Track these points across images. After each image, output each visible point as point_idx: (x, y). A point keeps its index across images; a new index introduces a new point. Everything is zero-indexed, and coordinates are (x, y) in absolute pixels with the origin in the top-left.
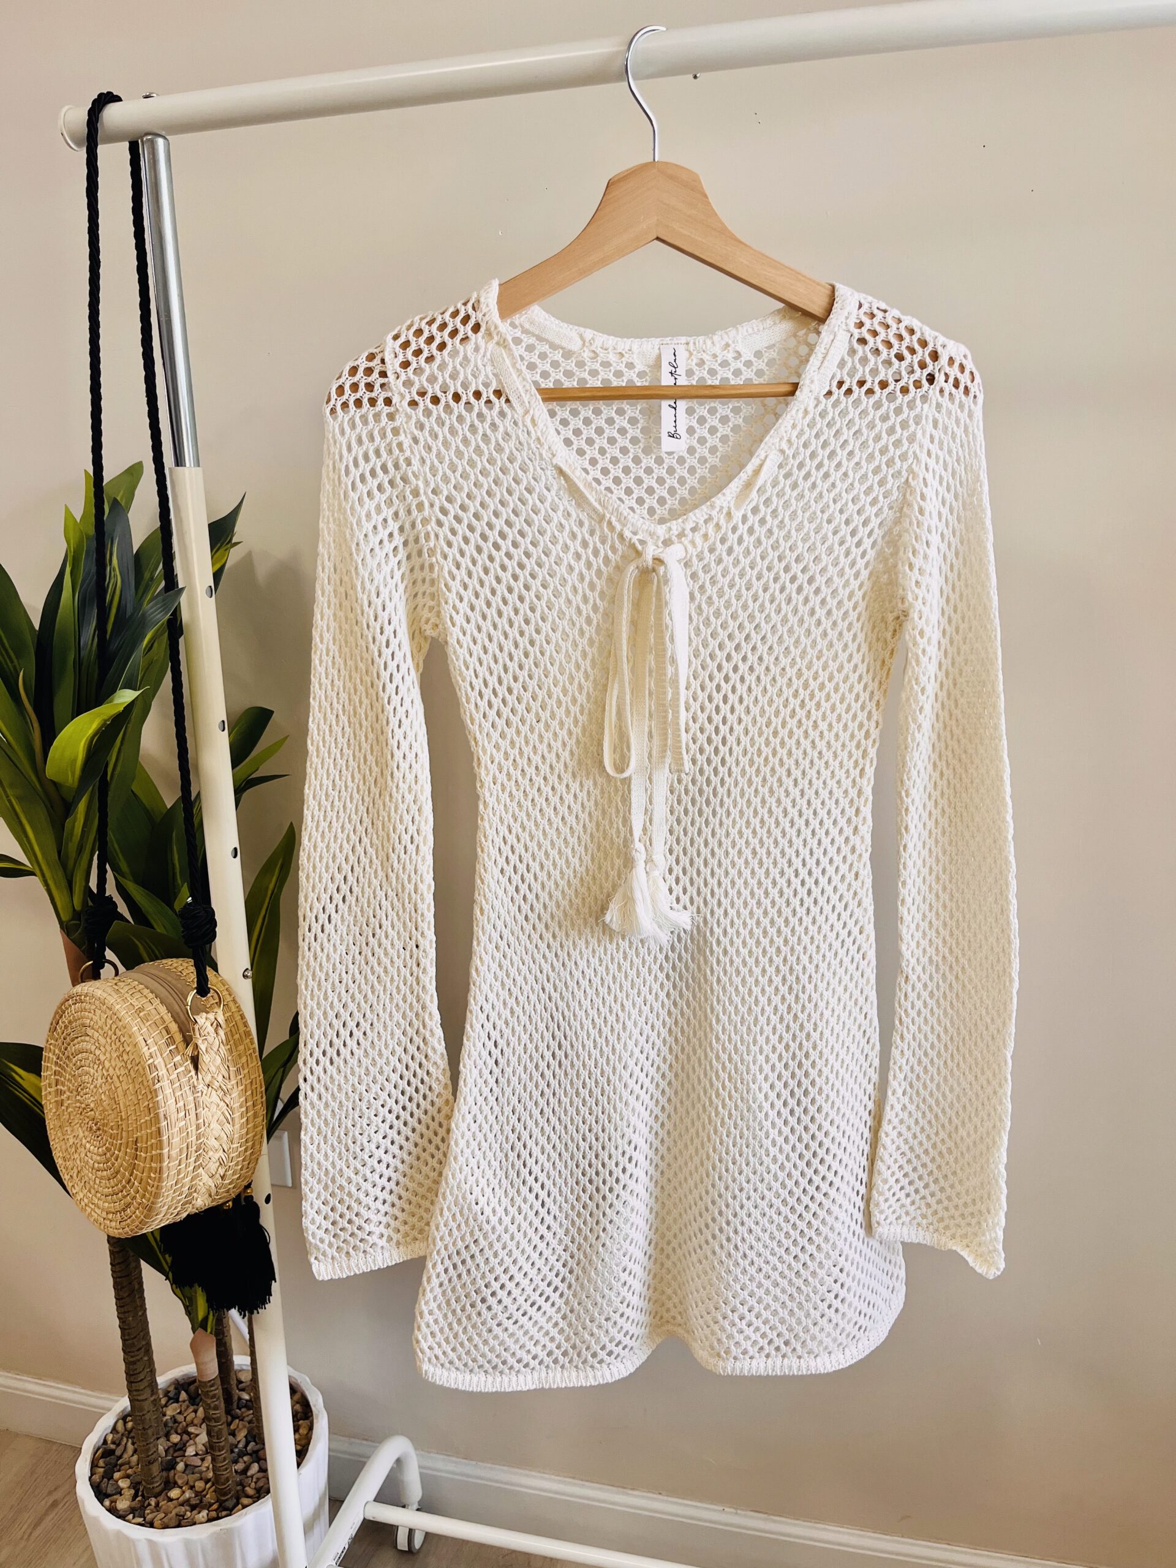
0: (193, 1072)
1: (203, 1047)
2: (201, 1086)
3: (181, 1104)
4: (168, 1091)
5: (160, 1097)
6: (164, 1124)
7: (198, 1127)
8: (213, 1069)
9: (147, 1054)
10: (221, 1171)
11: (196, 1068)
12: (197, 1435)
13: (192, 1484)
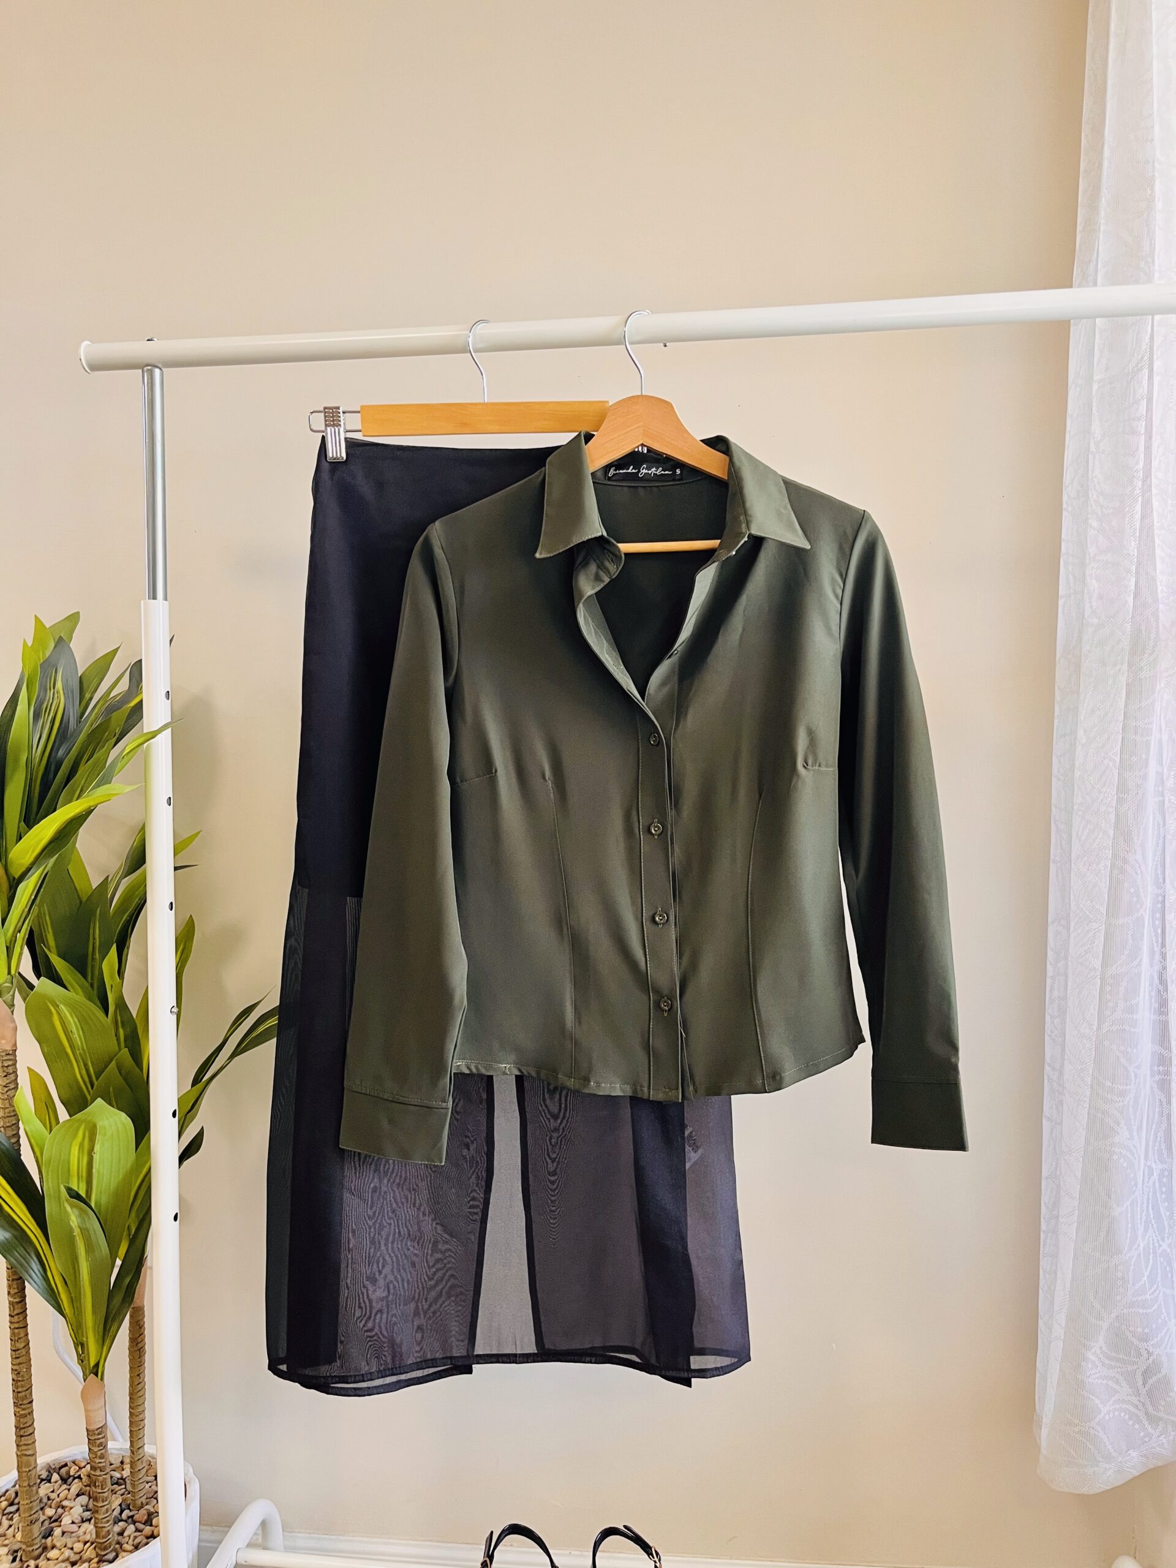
12: (71, 1508)
13: (69, 1545)
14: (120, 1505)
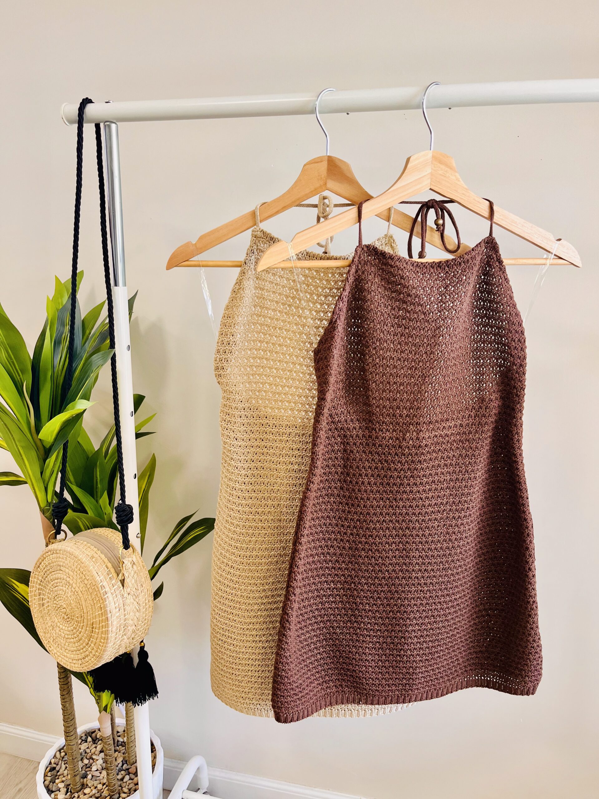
0: (122, 588)
1: (126, 575)
2: (126, 595)
3: (117, 605)
4: (111, 598)
5: (107, 602)
6: (109, 615)
7: (125, 616)
8: (131, 585)
9: (99, 581)
10: (133, 636)
11: (123, 586)
12: (97, 760)
13: (96, 786)
14: (122, 761)
